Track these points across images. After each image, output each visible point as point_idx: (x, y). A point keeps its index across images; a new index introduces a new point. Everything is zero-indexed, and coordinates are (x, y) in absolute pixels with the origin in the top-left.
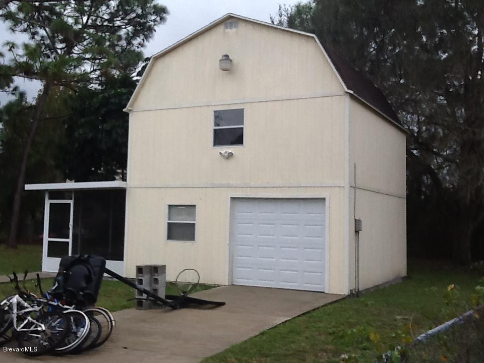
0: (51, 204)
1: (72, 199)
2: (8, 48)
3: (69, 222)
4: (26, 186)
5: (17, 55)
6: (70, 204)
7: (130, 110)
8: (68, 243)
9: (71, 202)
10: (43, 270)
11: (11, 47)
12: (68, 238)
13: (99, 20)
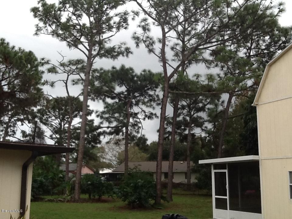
0: (215, 172)
1: (226, 169)
2: (196, 77)
3: (226, 185)
4: (199, 161)
5: (201, 81)
6: (226, 172)
7: (257, 104)
8: (227, 199)
9: (226, 171)
10: (214, 218)
11: (197, 77)
12: (226, 196)
13: (260, 50)
